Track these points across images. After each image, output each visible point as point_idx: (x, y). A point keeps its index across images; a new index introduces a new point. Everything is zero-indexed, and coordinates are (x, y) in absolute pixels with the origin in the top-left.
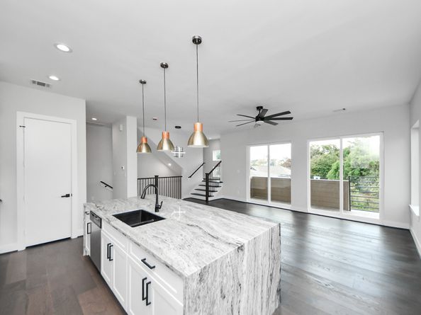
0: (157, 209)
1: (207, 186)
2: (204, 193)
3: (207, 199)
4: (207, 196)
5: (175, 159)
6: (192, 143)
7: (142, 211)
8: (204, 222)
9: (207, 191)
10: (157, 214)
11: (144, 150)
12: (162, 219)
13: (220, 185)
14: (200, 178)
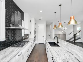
0: (58, 43)
1: (75, 38)
2: (74, 40)
3: (75, 42)
4: (75, 41)
5: (64, 30)
6: (70, 24)
7: (54, 42)
8: (75, 52)
9: (75, 39)
10: (58, 44)
11: (55, 28)
12: (59, 46)
13: (80, 38)
14: (72, 35)
